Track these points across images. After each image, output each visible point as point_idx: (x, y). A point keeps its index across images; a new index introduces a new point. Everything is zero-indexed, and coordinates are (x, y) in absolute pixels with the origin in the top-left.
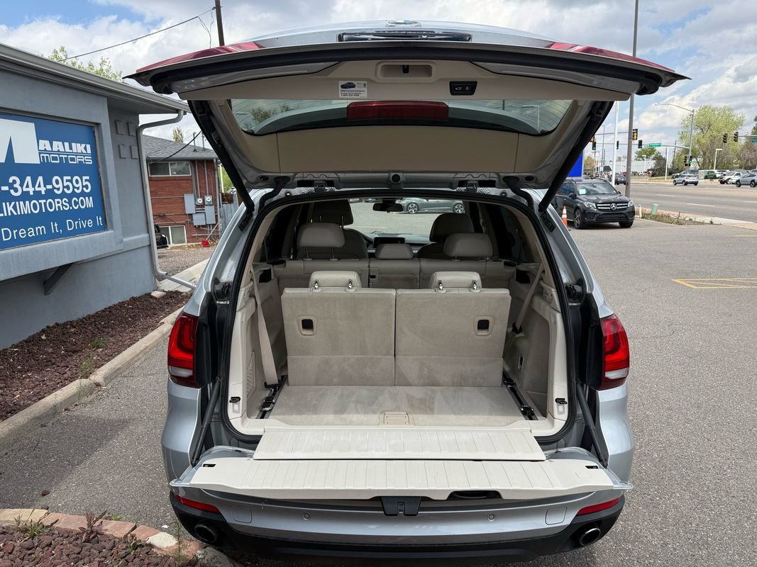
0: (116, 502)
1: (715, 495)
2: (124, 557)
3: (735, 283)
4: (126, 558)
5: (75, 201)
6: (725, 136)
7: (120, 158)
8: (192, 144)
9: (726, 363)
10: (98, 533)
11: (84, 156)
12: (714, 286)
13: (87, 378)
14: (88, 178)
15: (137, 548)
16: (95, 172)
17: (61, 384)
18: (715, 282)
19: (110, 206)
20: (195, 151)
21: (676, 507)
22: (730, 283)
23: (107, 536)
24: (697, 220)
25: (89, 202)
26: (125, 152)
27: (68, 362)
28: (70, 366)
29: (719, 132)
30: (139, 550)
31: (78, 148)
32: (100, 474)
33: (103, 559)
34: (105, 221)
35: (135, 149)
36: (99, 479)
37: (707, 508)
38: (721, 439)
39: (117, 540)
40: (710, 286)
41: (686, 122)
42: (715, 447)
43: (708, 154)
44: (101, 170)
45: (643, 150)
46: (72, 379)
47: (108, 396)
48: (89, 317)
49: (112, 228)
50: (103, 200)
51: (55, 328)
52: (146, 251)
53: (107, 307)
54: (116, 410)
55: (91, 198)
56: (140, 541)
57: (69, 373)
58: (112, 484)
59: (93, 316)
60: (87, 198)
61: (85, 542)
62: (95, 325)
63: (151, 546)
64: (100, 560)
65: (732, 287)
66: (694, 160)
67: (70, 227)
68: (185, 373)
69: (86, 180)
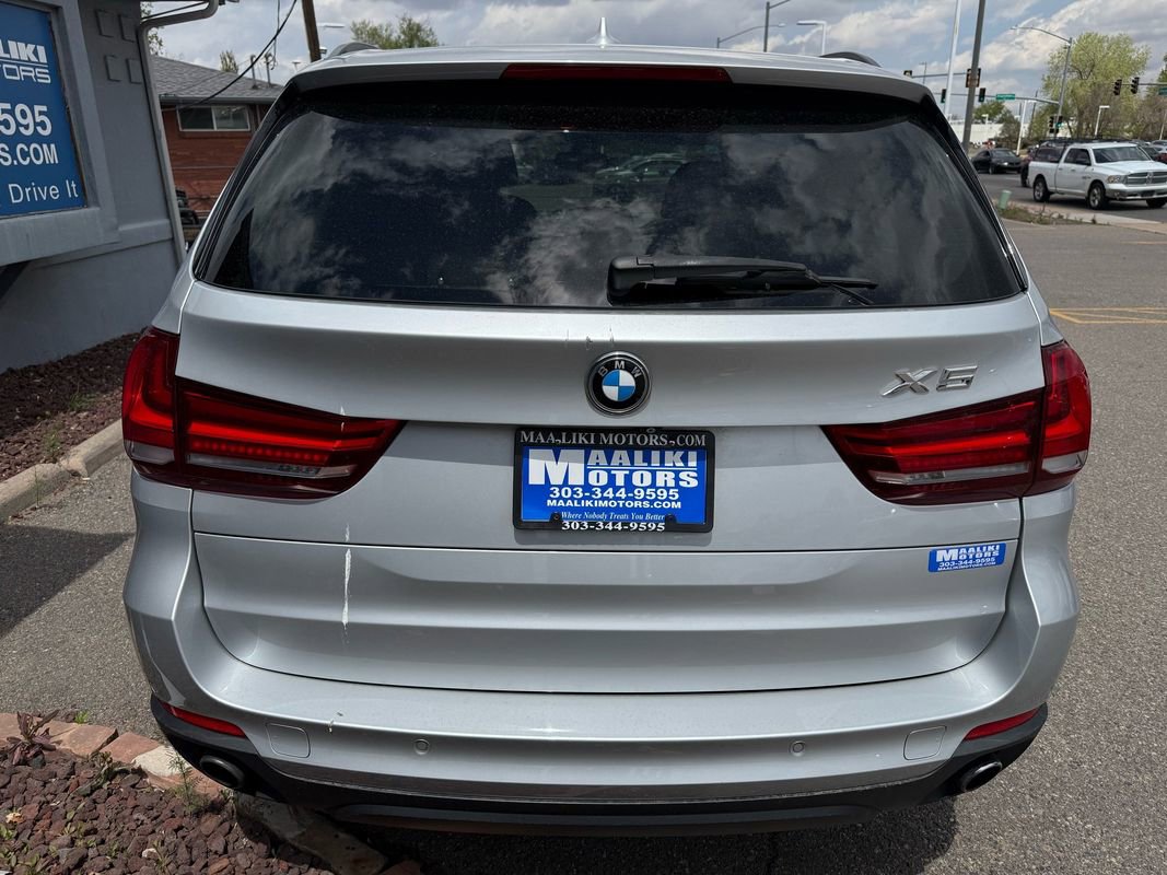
0: (89, 684)
1: (1153, 672)
2: (88, 795)
3: (1141, 315)
4: (94, 796)
5: (22, 149)
6: (1118, 85)
7: (109, 78)
8: (249, 75)
9: (1144, 444)
10: (43, 747)
11: (35, 67)
12: (1109, 319)
13: (54, 463)
14: (44, 108)
15: (114, 777)
16: (58, 97)
17: (8, 471)
18: (1110, 313)
19: (90, 164)
20: (255, 87)
21: (1087, 693)
22: (1133, 314)
23: (61, 753)
24: (1072, 217)
25: (50, 155)
26: (117, 70)
27: (26, 434)
28: (28, 442)
29: (1107, 78)
30: (118, 779)
31: (21, 51)
32: (65, 633)
33: (49, 797)
34: (81, 188)
35: (135, 65)
36: (63, 642)
37: (1142, 696)
38: (1151, 572)
39: (79, 760)
40: (1101, 319)
41: (1056, 60)
42: (1143, 587)
43: (1086, 114)
44: (68, 95)
45: (984, 106)
46: (29, 464)
47: (91, 494)
48: (68, 359)
49: (97, 204)
50: (76, 152)
51: (7, 376)
52: (166, 250)
53: (102, 343)
54: (104, 518)
55: (53, 146)
56: (120, 763)
57: (25, 454)
58: (85, 651)
59: (76, 357)
60: (45, 146)
61: (18, 764)
62: (79, 373)
63: (141, 773)
64: (43, 799)
65: (1136, 320)
66: (1064, 124)
67: (17, 197)
68: (162, 456)
69: (41, 113)
